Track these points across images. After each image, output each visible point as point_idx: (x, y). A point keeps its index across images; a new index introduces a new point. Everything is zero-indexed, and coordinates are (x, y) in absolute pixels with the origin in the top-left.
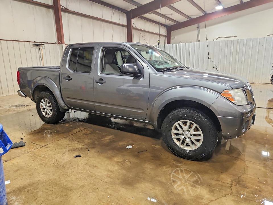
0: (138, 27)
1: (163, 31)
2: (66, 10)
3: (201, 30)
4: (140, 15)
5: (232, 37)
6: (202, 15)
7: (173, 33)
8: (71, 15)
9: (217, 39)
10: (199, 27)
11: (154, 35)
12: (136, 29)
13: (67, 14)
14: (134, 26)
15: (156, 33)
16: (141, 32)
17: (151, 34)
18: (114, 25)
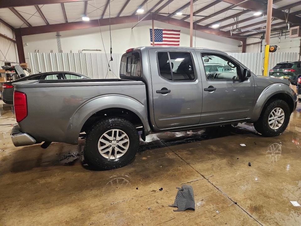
3: (62, 40)
5: (97, 50)
6: (63, 23)
9: (83, 50)
10: (58, 36)
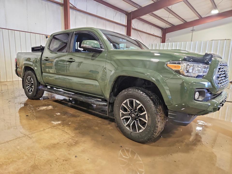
0: (136, 28)
1: (159, 33)
2: (74, 8)
3: (194, 33)
4: (138, 17)
5: (226, 40)
6: (197, 19)
7: (168, 35)
8: (78, 13)
10: (193, 30)
11: (151, 36)
12: (135, 29)
13: (75, 12)
14: (133, 27)
15: (152, 34)
16: (139, 33)
17: (147, 35)
18: (115, 25)
